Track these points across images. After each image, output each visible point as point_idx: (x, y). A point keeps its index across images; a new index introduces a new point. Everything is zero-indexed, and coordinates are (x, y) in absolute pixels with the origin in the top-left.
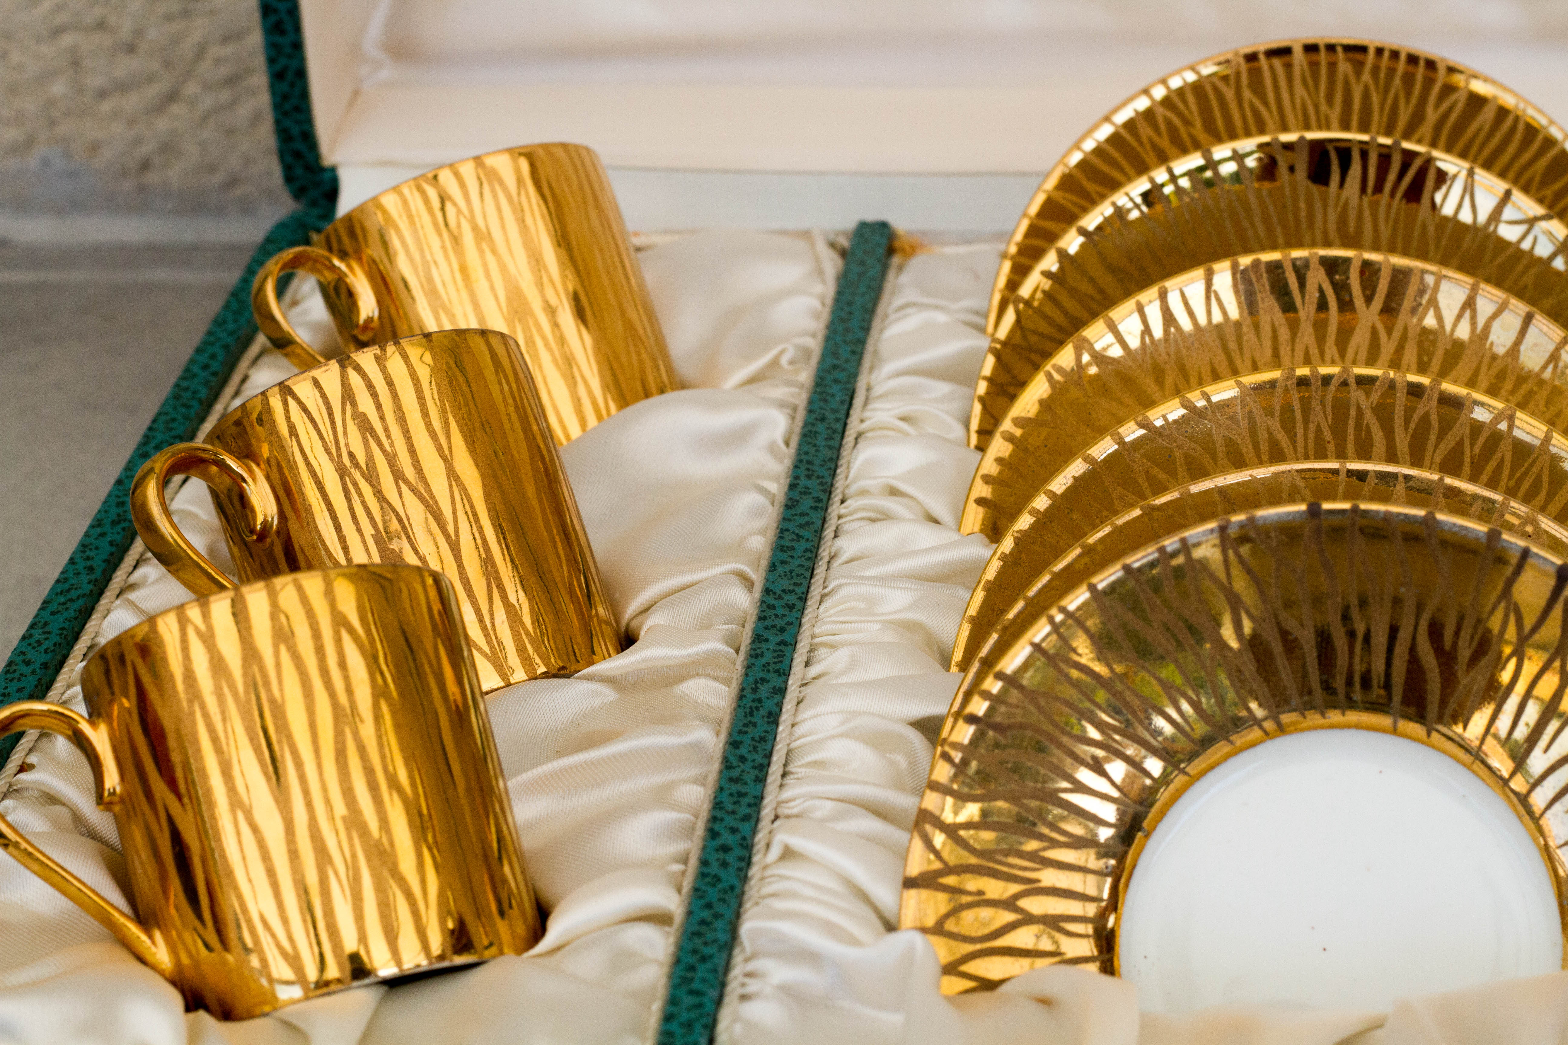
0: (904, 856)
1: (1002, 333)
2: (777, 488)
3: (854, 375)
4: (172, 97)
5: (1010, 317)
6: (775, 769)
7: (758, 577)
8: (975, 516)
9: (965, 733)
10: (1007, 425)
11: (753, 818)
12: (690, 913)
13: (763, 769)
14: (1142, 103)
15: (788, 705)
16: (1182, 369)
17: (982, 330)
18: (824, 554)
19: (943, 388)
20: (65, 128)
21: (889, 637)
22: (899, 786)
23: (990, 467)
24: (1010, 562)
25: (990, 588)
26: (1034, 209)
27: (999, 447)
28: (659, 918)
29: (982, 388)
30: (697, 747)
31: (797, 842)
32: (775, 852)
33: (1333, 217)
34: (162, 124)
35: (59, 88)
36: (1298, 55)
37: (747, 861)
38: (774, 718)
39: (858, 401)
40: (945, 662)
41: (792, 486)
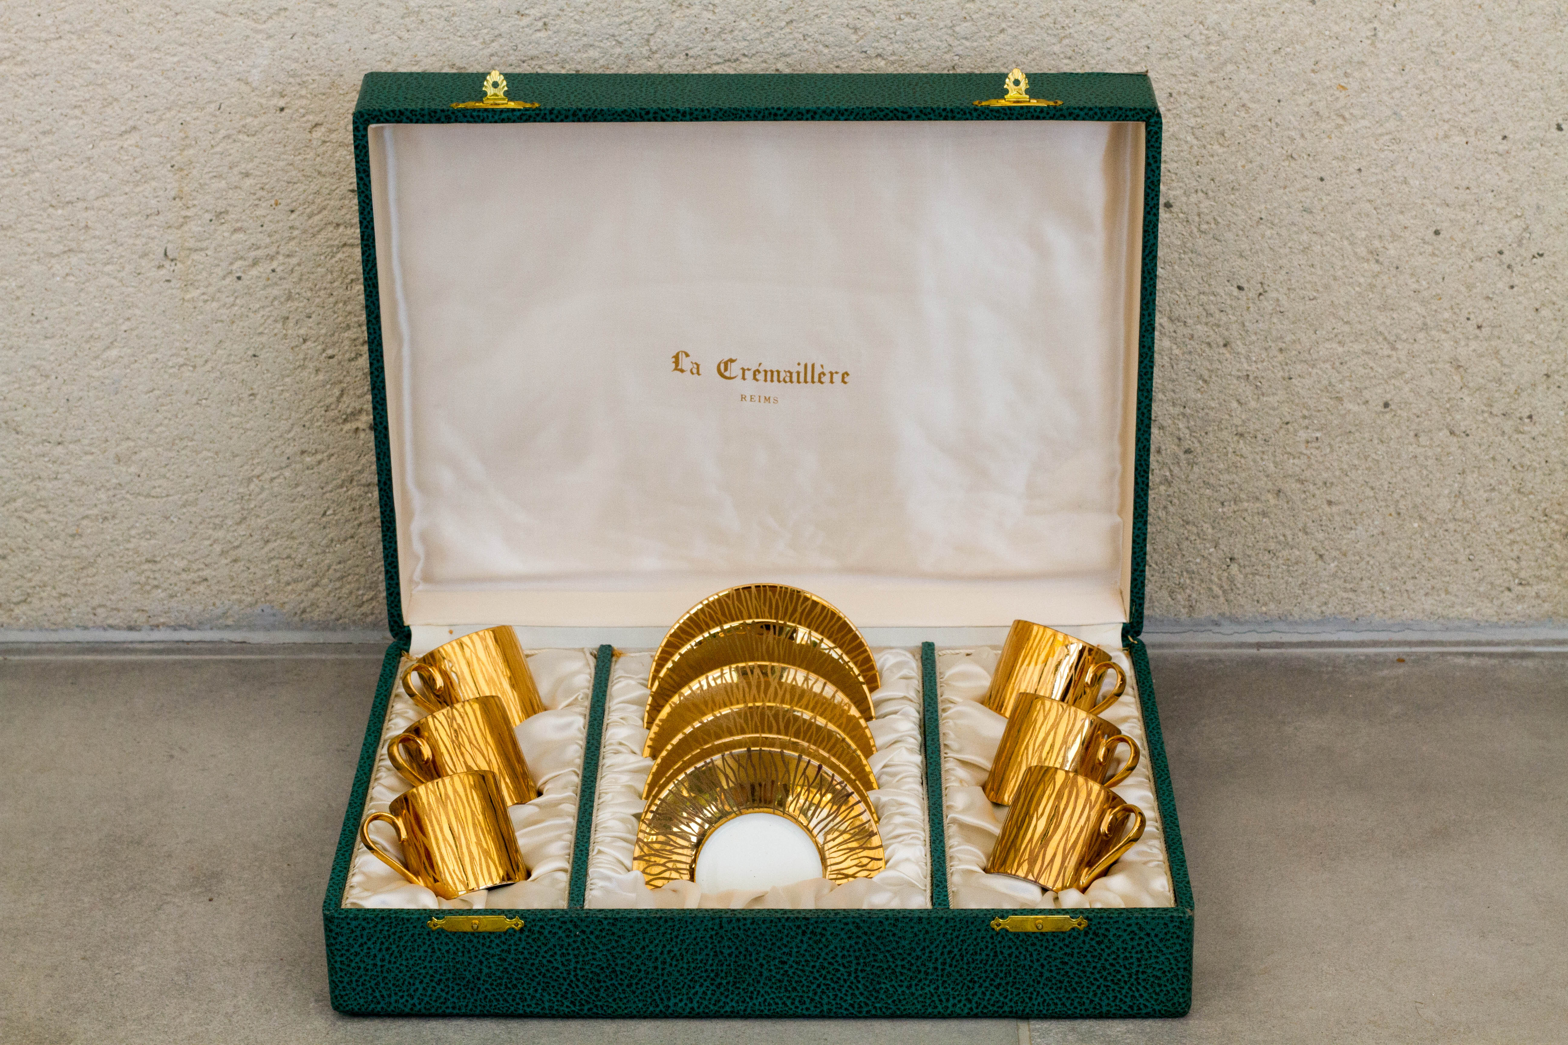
0: (633, 852)
1: (654, 689)
2: (583, 743)
3: (604, 704)
4: (317, 585)
5: (656, 684)
6: (593, 829)
7: (580, 772)
8: (647, 751)
9: (650, 816)
10: (657, 721)
11: (588, 842)
12: (573, 868)
13: (589, 829)
14: (700, 606)
15: (595, 811)
16: (714, 702)
17: (646, 686)
18: (600, 764)
19: (634, 707)
20: (271, 597)
21: (623, 790)
22: (630, 833)
23: (652, 735)
24: (660, 766)
25: (654, 774)
26: (663, 644)
27: (655, 729)
28: (565, 871)
29: (648, 708)
30: (567, 824)
31: (602, 848)
32: (596, 851)
33: (764, 647)
34: (312, 595)
35: (270, 581)
36: (753, 589)
37: (588, 854)
38: (591, 814)
39: (606, 713)
40: (641, 797)
41: (588, 743)
